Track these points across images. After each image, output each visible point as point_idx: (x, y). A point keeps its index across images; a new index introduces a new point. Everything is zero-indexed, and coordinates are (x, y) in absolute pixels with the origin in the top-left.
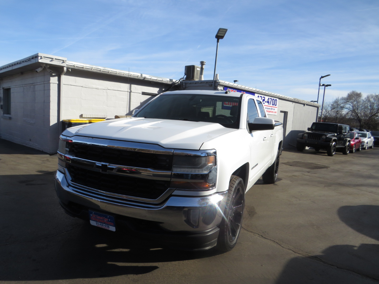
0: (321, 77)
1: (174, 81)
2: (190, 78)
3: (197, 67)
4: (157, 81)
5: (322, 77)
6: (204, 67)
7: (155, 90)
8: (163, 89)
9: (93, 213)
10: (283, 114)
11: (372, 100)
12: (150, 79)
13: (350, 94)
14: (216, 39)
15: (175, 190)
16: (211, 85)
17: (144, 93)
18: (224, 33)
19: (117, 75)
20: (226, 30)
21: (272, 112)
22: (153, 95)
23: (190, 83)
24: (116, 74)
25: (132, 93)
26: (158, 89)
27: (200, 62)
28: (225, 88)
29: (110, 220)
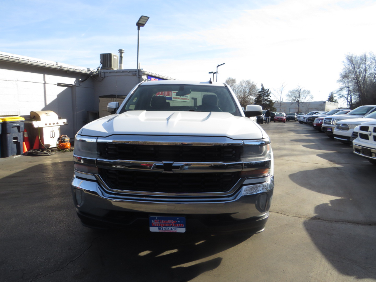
0: (217, 66)
1: (91, 70)
2: (107, 66)
3: (113, 55)
4: (74, 70)
5: (219, 66)
6: (123, 55)
7: (71, 81)
8: (80, 79)
9: (157, 218)
10: (193, 100)
11: (244, 85)
12: (67, 69)
13: (227, 80)
14: (137, 27)
15: (246, 179)
16: (135, 75)
17: (59, 85)
18: (146, 21)
19: (29, 63)
20: (148, 18)
21: (186, 99)
22: (69, 86)
23: (110, 73)
24: (27, 62)
25: (46, 84)
26: (74, 79)
27: (119, 50)
28: (148, 77)
29: (179, 222)
